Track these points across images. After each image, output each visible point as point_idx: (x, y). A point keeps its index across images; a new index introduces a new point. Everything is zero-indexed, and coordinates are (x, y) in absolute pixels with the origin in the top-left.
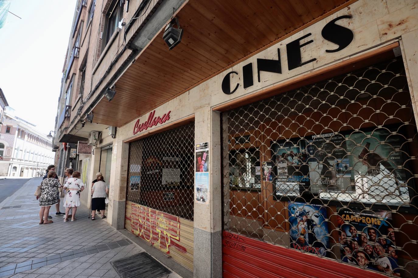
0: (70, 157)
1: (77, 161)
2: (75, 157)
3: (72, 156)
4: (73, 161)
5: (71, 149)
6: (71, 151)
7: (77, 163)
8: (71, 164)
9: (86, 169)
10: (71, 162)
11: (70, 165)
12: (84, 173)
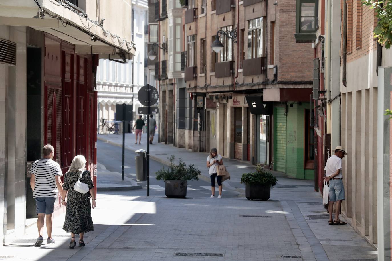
0: (198, 106)
1: (205, 111)
2: (202, 106)
3: (199, 105)
4: (200, 111)
5: (198, 97)
6: (198, 100)
7: (205, 113)
8: (199, 114)
9: (214, 122)
10: (199, 112)
11: (199, 116)
12: (212, 125)
